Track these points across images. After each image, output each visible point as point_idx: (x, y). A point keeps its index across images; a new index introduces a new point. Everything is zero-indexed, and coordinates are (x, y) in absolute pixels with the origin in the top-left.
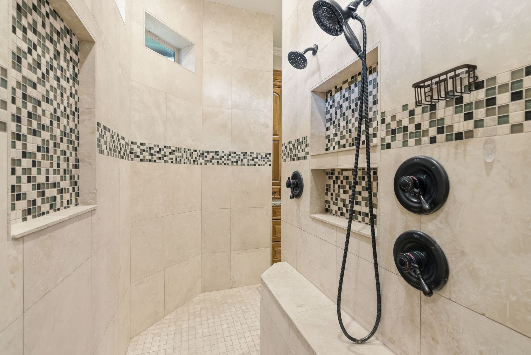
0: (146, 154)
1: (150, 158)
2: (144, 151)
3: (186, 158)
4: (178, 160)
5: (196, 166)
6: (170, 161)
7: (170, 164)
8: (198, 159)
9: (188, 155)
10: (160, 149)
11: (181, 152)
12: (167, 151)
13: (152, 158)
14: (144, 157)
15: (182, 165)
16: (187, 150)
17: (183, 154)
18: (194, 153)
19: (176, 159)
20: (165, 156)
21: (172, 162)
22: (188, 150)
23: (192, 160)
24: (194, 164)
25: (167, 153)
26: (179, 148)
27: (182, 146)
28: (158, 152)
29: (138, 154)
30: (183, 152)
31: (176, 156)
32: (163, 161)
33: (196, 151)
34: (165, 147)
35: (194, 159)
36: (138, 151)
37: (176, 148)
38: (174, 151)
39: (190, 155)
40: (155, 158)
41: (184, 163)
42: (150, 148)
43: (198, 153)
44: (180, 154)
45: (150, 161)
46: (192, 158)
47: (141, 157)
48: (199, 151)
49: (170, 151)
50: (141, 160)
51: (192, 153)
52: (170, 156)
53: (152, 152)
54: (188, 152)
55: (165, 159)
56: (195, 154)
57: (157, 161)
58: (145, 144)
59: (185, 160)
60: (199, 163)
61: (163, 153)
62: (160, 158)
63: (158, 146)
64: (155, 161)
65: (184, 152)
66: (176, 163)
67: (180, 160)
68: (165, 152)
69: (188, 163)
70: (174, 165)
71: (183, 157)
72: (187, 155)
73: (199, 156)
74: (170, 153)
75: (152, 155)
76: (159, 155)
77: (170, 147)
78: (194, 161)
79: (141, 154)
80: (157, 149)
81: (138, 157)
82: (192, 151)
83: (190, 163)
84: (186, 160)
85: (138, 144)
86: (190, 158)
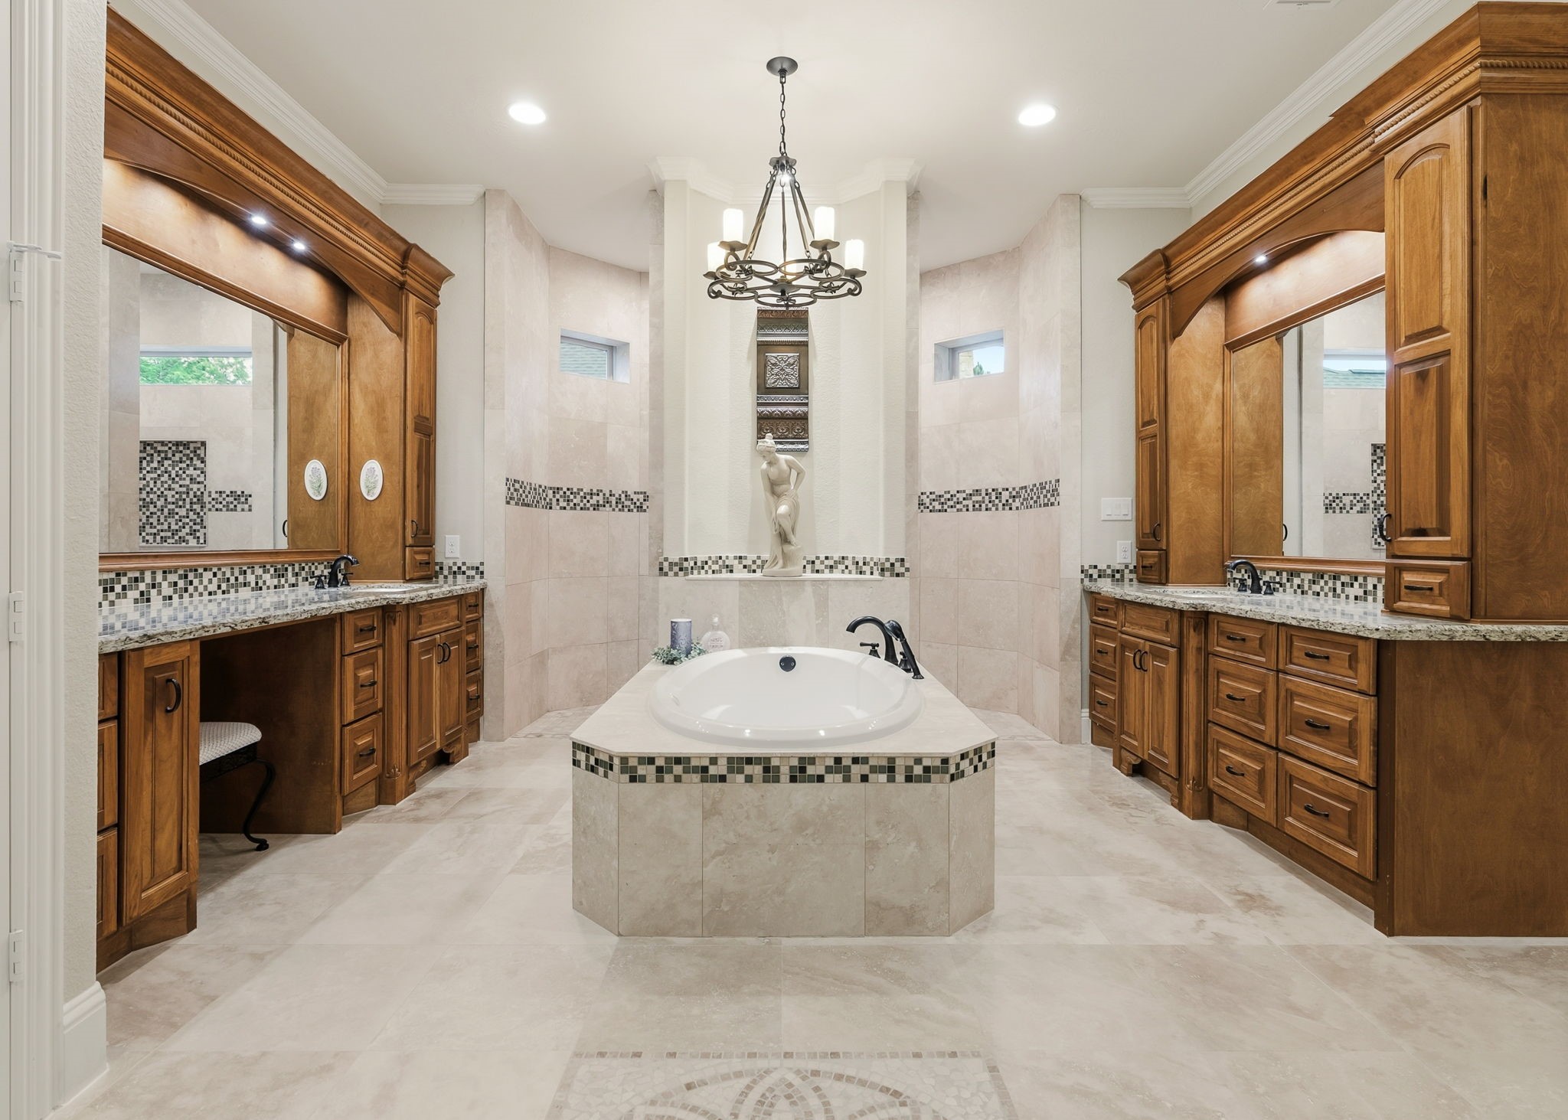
0: (936, 504)
1: (938, 507)
2: (934, 500)
3: (990, 502)
4: (977, 506)
5: (1007, 511)
6: (964, 509)
7: (964, 513)
8: (1011, 501)
9: (993, 498)
10: (952, 496)
11: (980, 495)
12: (961, 496)
13: (943, 507)
14: (934, 507)
15: (984, 513)
16: (990, 491)
17: (983, 498)
18: (1003, 493)
19: (974, 506)
20: (958, 503)
21: (967, 510)
22: (993, 490)
23: (1000, 505)
24: (1004, 509)
25: (961, 499)
26: (977, 491)
27: (982, 487)
28: (949, 500)
29: (928, 505)
30: (983, 494)
31: (974, 502)
32: (955, 510)
33: (1007, 490)
34: (958, 492)
35: (1004, 502)
36: (927, 501)
37: (973, 491)
38: (971, 495)
39: (997, 498)
40: (945, 507)
41: (987, 509)
42: (940, 496)
43: (1010, 493)
44: (979, 498)
45: (940, 511)
46: (1000, 501)
47: (931, 508)
48: (1014, 489)
49: (964, 495)
50: (931, 511)
51: (1000, 493)
52: (965, 502)
53: (942, 500)
54: (993, 494)
55: (958, 506)
56: (1005, 495)
57: (948, 510)
58: (934, 493)
59: (987, 505)
60: (1014, 508)
61: (955, 499)
62: (952, 507)
63: (949, 492)
64: (946, 511)
65: (987, 494)
66: (974, 510)
67: (980, 506)
68: (958, 499)
69: (994, 509)
70: (971, 513)
71: (984, 502)
72: (990, 498)
73: (1014, 497)
74: (964, 499)
75: (943, 503)
76: (951, 503)
77: (964, 491)
78: (1004, 505)
79: (931, 504)
80: (949, 496)
81: (928, 507)
82: (1000, 490)
83: (997, 509)
84: (990, 505)
85: (928, 494)
86: (997, 501)
